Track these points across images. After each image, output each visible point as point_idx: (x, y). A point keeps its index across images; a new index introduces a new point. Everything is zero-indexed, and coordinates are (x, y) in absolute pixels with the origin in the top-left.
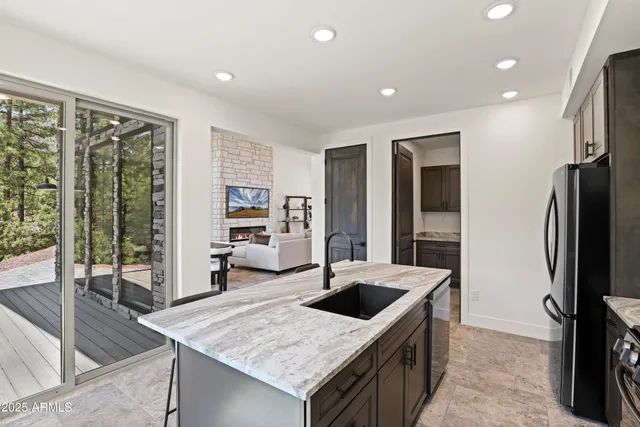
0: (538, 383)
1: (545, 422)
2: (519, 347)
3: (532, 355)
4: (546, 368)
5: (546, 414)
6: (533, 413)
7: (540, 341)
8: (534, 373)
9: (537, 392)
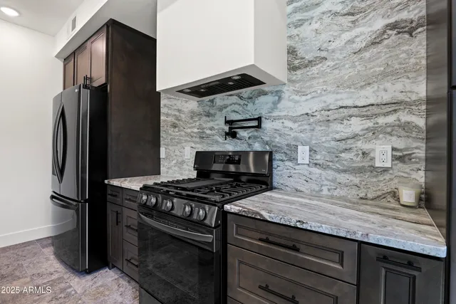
0: (52, 270)
1: (73, 292)
2: (20, 253)
3: (35, 254)
4: (52, 257)
5: (70, 287)
6: (61, 292)
7: (37, 240)
8: (46, 265)
9: (55, 277)
